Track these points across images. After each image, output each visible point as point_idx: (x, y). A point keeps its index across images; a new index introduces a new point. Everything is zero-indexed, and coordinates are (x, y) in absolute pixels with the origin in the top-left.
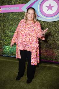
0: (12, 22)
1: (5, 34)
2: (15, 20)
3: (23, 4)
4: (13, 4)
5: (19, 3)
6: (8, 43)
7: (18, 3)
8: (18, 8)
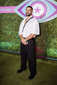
0: (6, 22)
1: (1, 31)
2: (8, 20)
3: (15, 6)
4: (6, 6)
5: (12, 5)
6: (3, 39)
7: (10, 5)
8: (10, 10)
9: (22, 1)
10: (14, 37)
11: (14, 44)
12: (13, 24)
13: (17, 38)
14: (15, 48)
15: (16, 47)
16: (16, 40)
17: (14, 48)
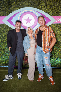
9: (12, 11)
10: (3, 50)
11: (3, 57)
12: (2, 36)
13: (8, 50)
14: (6, 62)
15: (6, 60)
16: (6, 53)
17: (4, 62)
